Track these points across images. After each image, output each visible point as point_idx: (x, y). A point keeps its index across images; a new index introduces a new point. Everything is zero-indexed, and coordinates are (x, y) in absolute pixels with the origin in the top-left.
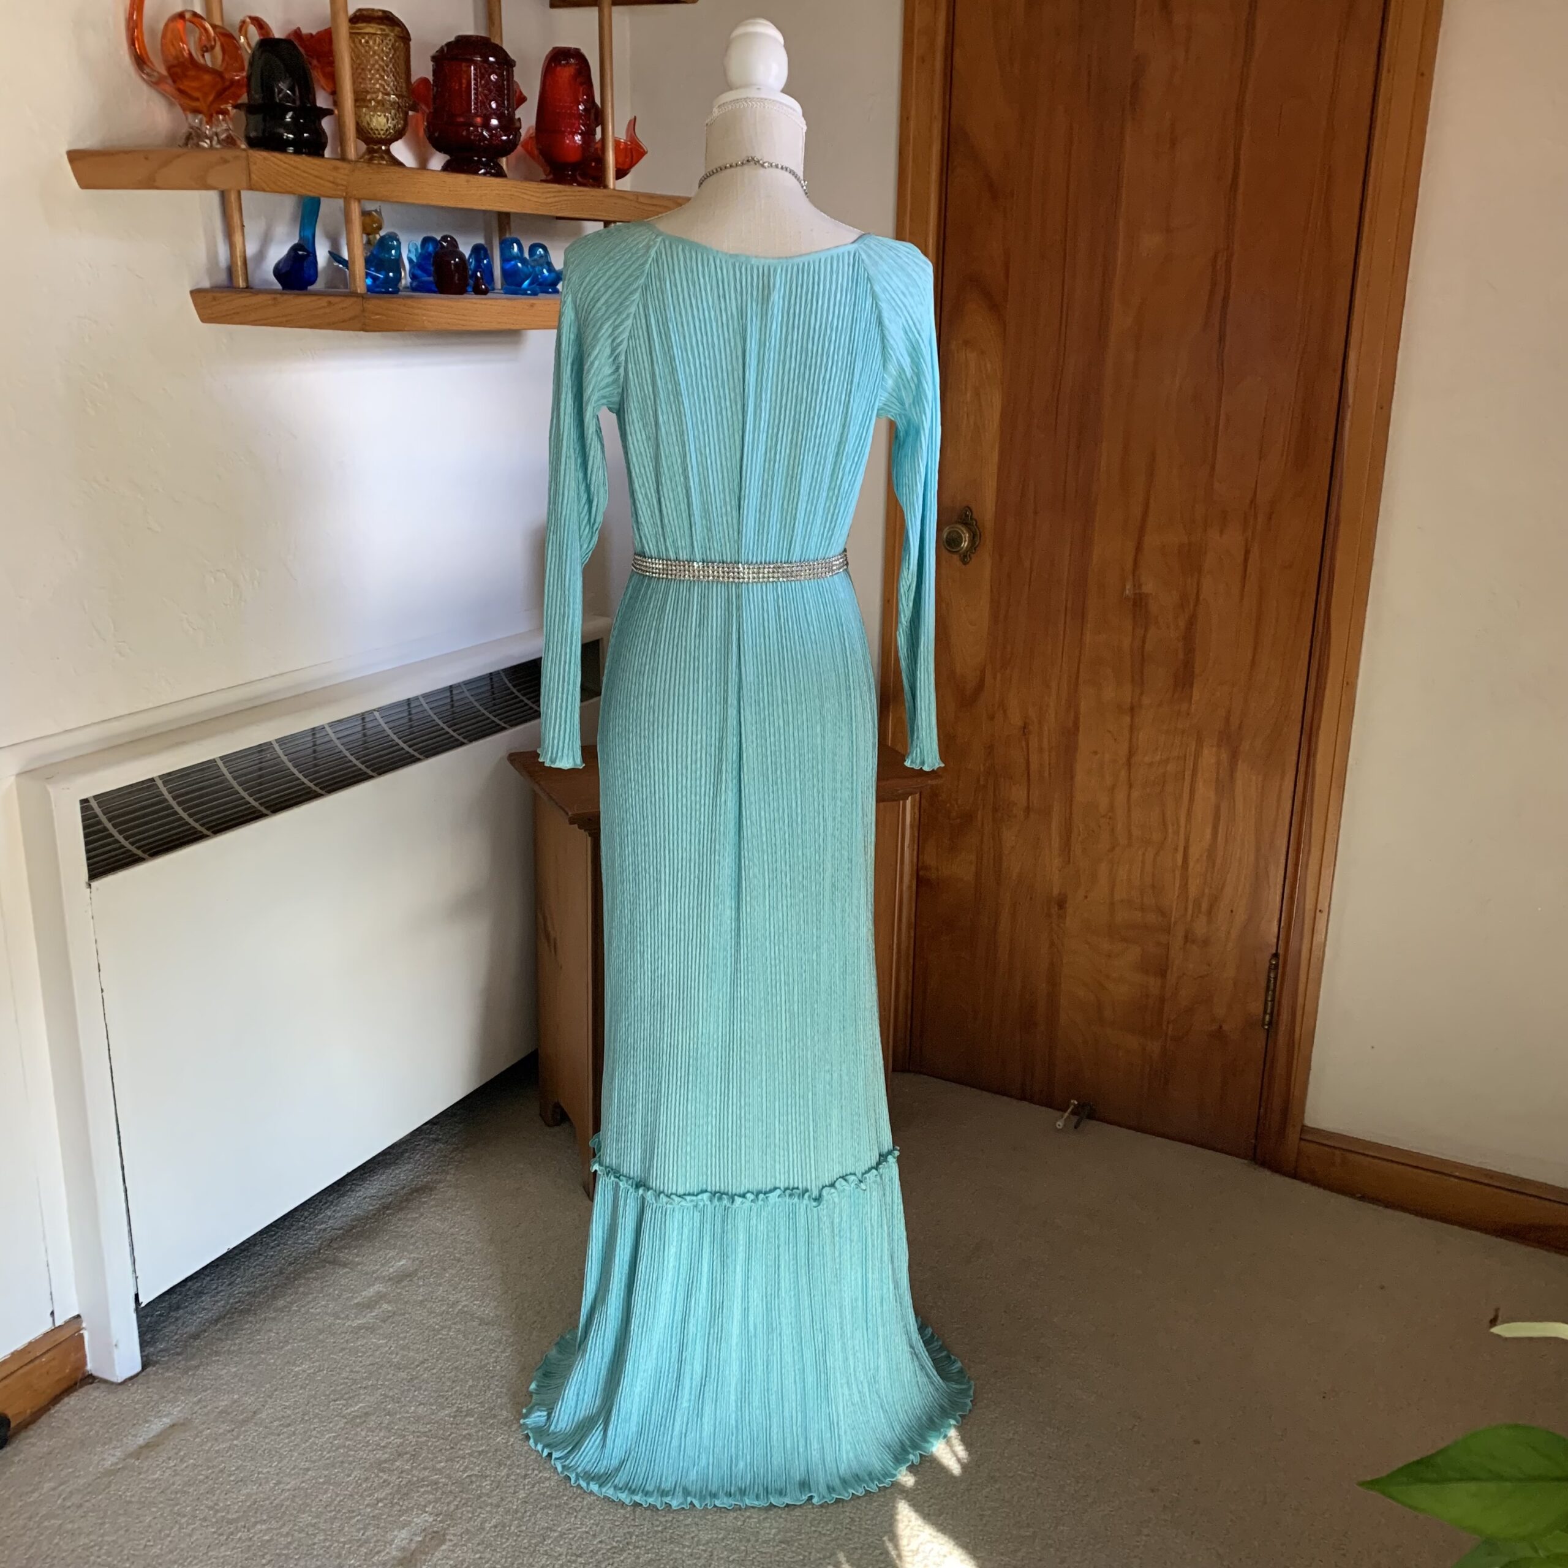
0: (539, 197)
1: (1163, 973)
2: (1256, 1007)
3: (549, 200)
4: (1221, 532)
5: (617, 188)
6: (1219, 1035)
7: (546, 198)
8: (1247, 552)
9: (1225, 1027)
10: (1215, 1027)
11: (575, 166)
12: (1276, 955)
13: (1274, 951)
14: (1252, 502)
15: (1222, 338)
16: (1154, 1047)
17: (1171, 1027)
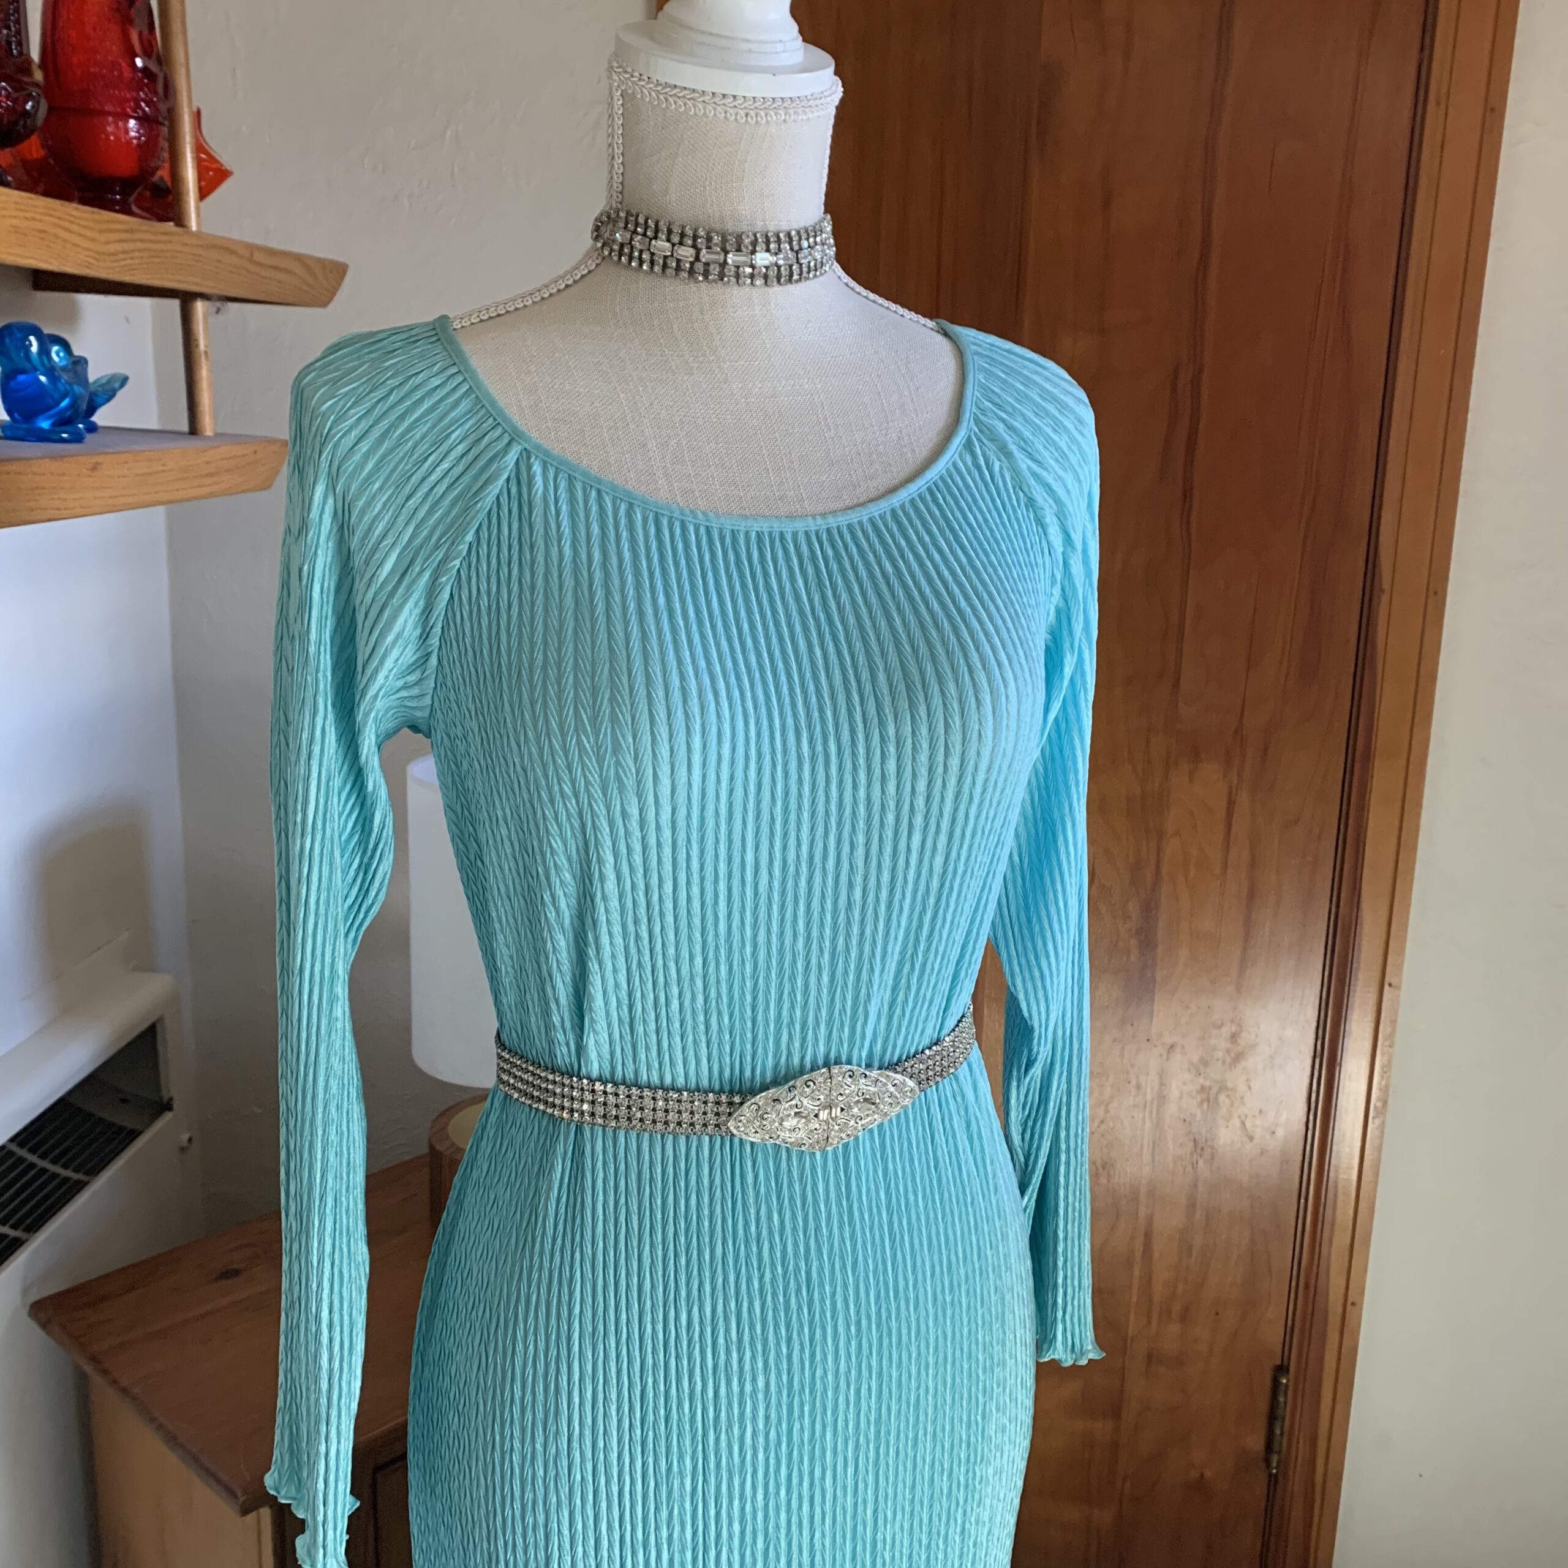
0: (93, 240)
1: (1115, 1412)
2: (1255, 1442)
3: (112, 248)
4: (1191, 775)
5: (204, 230)
6: (1200, 1487)
7: (107, 243)
8: (1231, 803)
9: (1208, 1474)
10: (1194, 1474)
11: (128, 185)
12: (1281, 1369)
13: (1279, 1362)
14: (1236, 731)
15: (1187, 494)
16: (1104, 1517)
17: (1128, 1484)
